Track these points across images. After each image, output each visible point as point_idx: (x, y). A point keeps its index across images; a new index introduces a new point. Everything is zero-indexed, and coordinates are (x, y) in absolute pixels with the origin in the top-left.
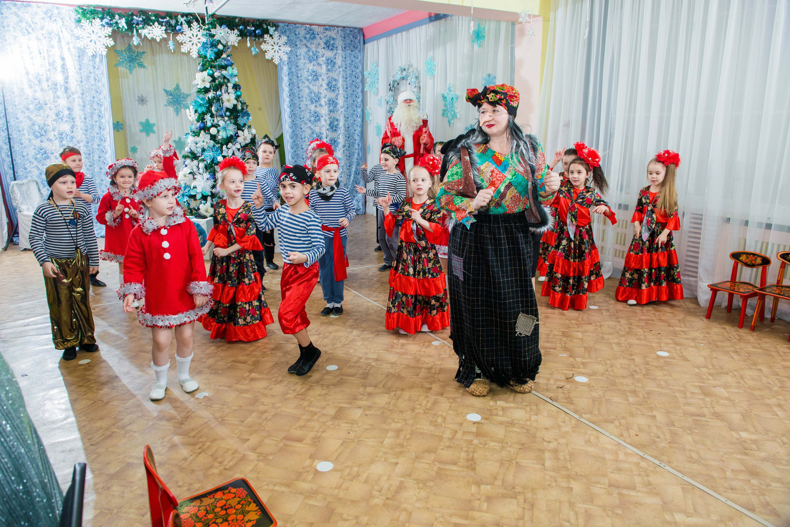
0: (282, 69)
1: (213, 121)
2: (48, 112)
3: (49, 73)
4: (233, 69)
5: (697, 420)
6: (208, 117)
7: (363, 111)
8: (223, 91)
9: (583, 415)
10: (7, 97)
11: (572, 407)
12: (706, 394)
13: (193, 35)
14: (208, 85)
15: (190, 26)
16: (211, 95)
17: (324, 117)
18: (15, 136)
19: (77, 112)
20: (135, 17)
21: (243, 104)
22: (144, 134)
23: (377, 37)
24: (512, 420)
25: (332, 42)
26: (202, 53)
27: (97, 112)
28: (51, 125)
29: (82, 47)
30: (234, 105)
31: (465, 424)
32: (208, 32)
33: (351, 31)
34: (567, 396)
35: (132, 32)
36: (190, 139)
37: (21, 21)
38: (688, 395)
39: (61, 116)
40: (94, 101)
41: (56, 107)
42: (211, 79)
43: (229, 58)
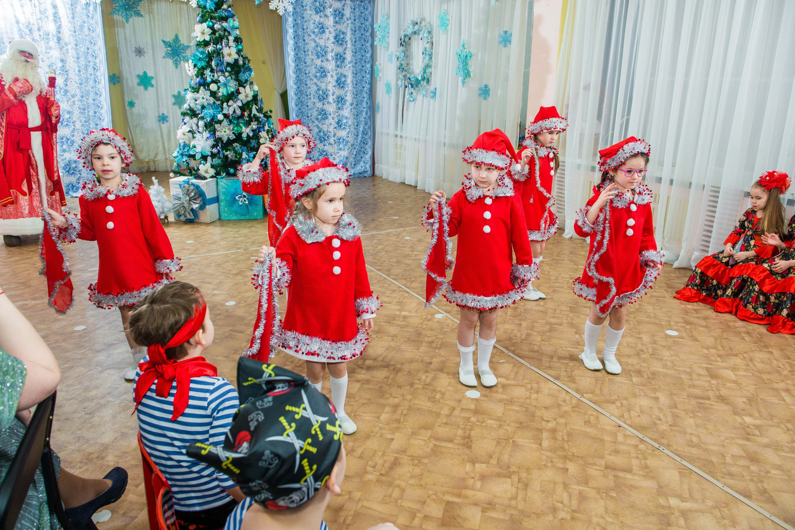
0: (287, 20)
1: (213, 76)
3: (40, 21)
5: (701, 403)
6: (208, 72)
7: (372, 67)
8: (223, 44)
9: (585, 395)
11: (574, 386)
12: (713, 376)
14: (207, 38)
16: (210, 48)
17: (331, 73)
19: (71, 64)
21: (245, 58)
22: (142, 87)
24: (512, 398)
26: (202, 3)
27: (92, 64)
30: (235, 60)
31: (464, 401)
34: (570, 375)
36: (189, 96)
38: (694, 376)
40: (88, 53)
41: (48, 58)
42: (211, 31)
43: (230, 9)
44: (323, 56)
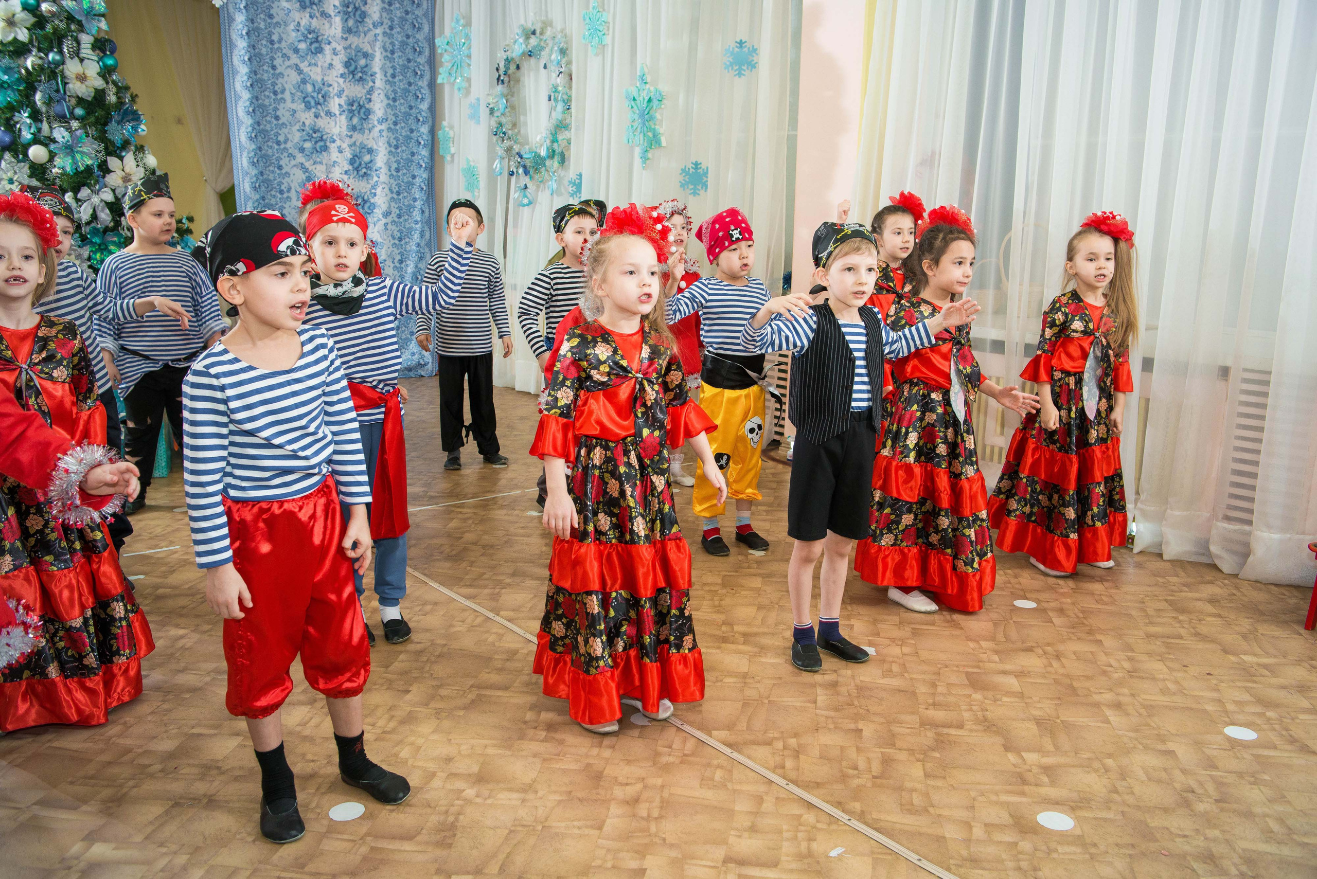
0: (231, 19)
1: (39, 129)
6: (23, 118)
8: (66, 52)
14: (23, 36)
16: (32, 60)
21: (121, 89)
30: (97, 91)
42: (33, 20)
44: (318, 103)
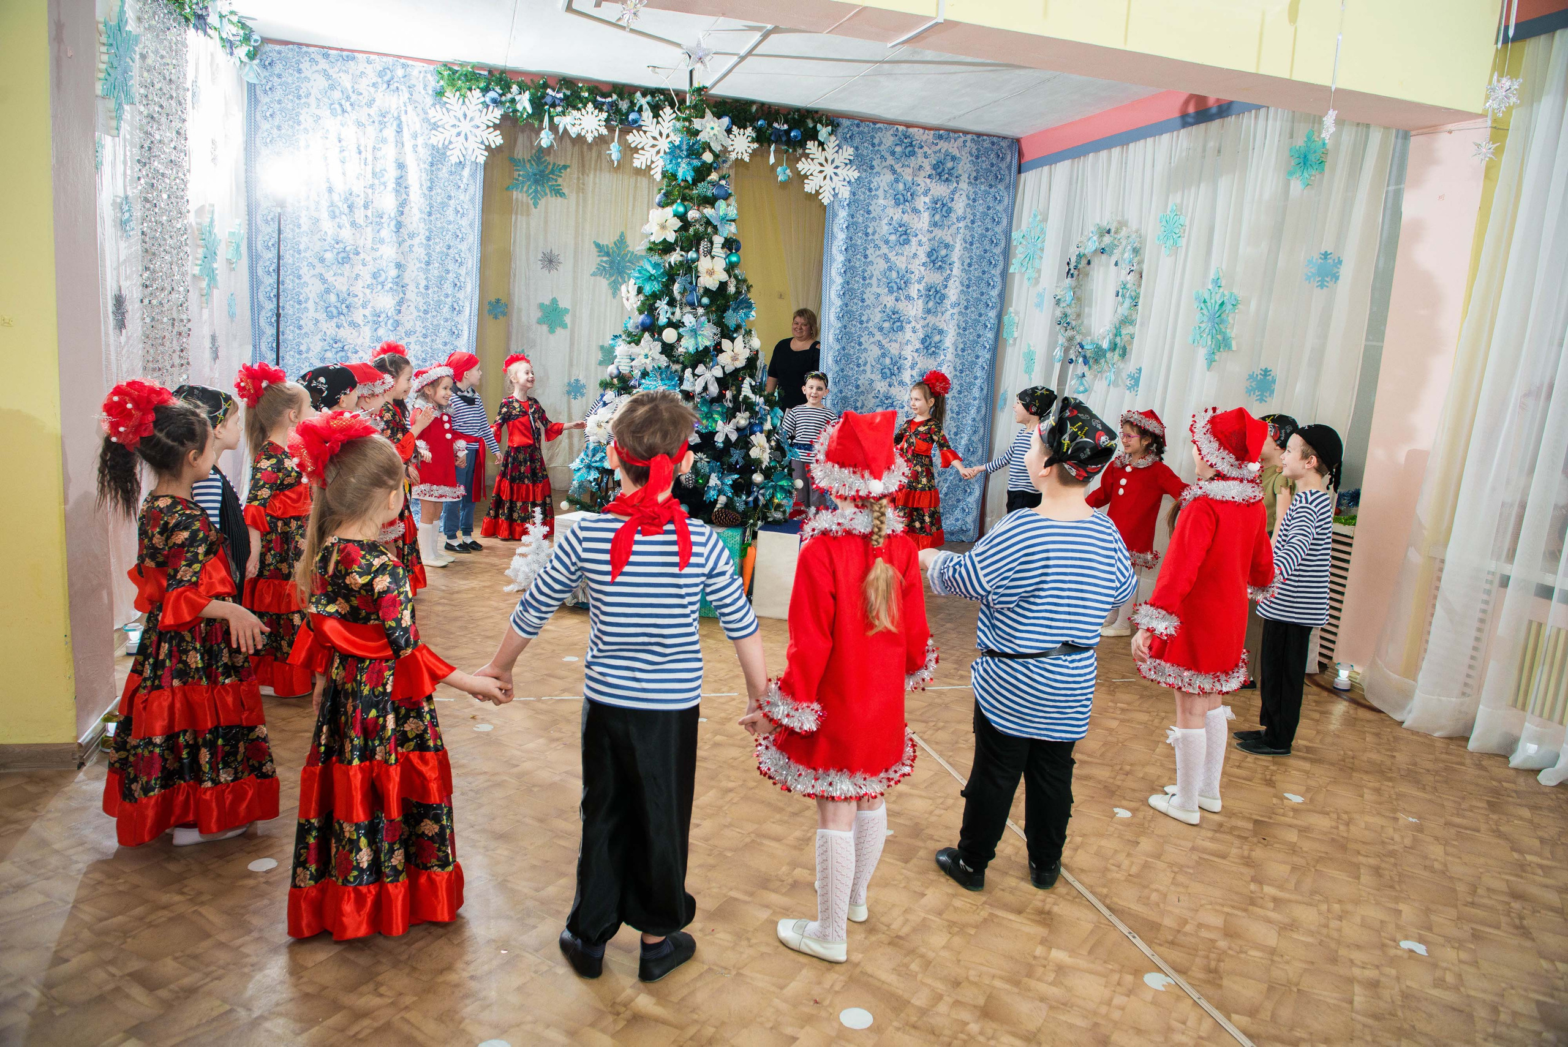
0: (835, 215)
1: (673, 314)
2: (359, 268)
3: (370, 191)
4: (728, 205)
6: (662, 305)
7: (999, 317)
8: (701, 251)
10: (287, 234)
13: (661, 134)
14: (671, 237)
15: (656, 115)
16: (675, 257)
17: (913, 324)
18: (290, 312)
19: (414, 273)
20: (549, 91)
21: (740, 282)
22: (545, 328)
23: (1051, 159)
25: (950, 165)
26: (669, 167)
27: (451, 276)
28: (361, 295)
29: (440, 146)
30: (721, 283)
32: (687, 124)
33: (993, 144)
35: (542, 121)
36: (622, 349)
37: (332, 87)
39: (381, 279)
40: (447, 255)
41: (375, 259)
42: (680, 224)
43: (723, 182)
44: (900, 288)
